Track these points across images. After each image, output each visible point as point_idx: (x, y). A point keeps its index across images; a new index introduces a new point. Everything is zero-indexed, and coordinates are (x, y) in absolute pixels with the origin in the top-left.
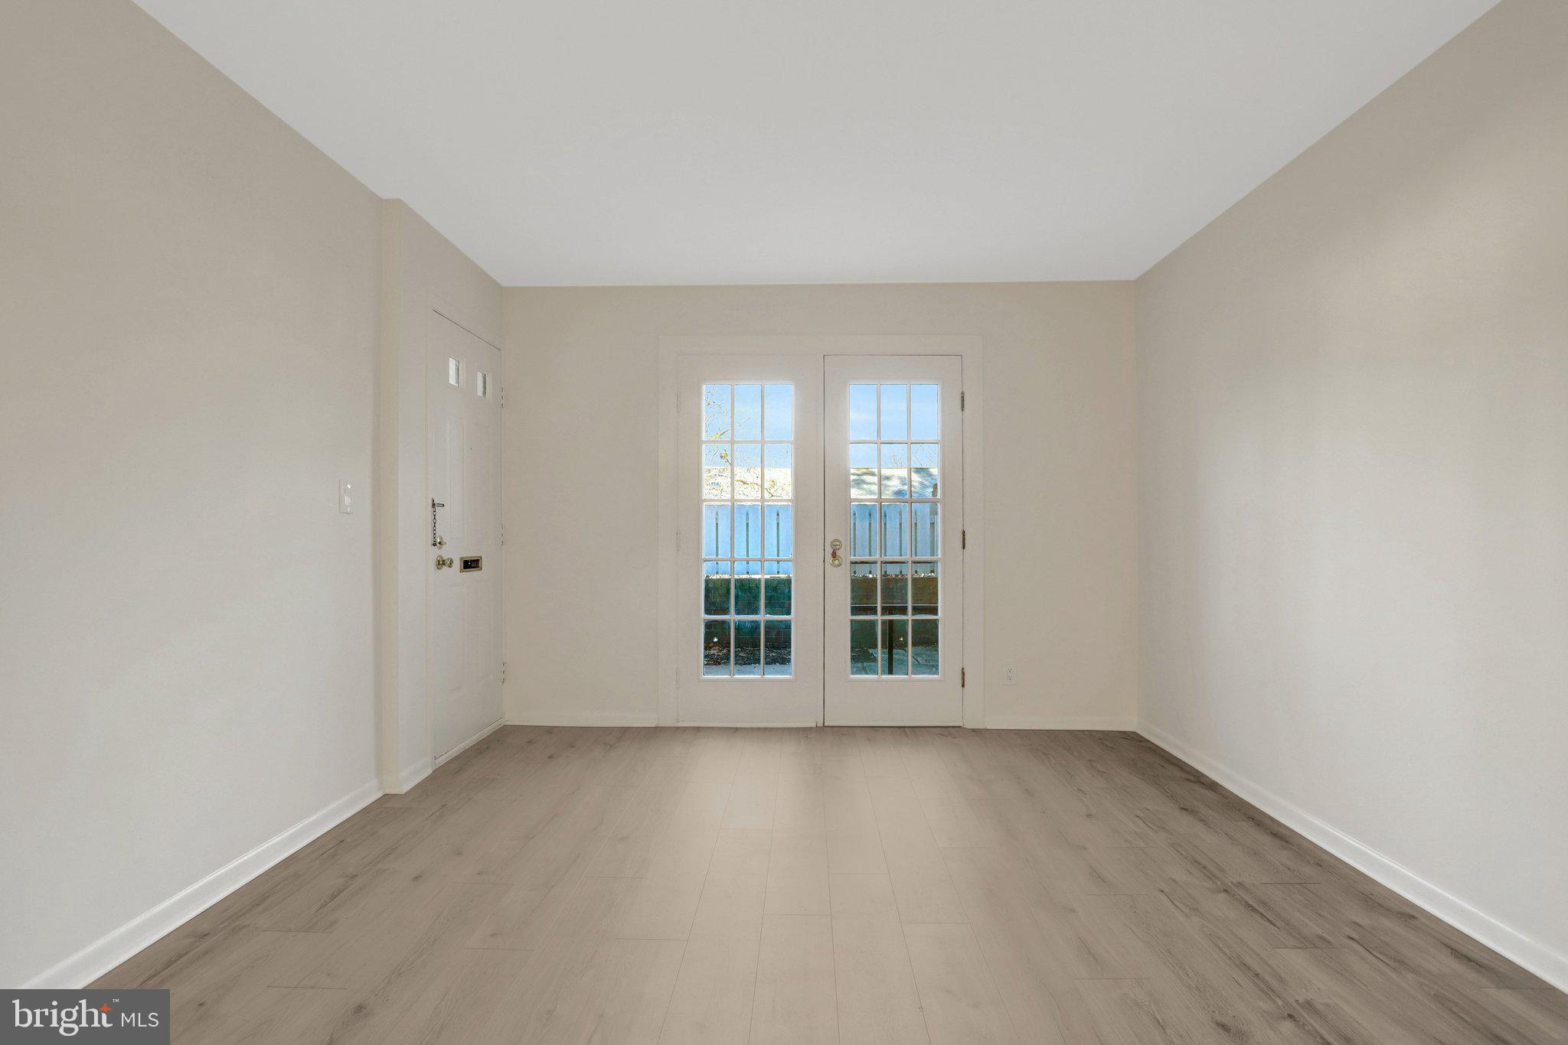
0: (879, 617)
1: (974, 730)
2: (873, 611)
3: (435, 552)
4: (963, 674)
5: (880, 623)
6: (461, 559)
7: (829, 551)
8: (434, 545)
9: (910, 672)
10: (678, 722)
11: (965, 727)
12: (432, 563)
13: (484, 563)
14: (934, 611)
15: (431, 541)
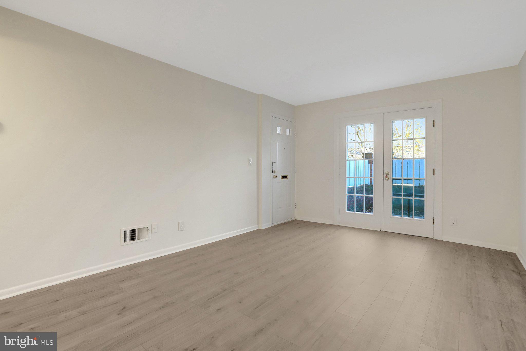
0: (402, 197)
1: (436, 240)
2: (400, 195)
3: (274, 174)
4: (434, 219)
5: (402, 199)
6: (281, 176)
7: (385, 175)
8: (272, 172)
9: (413, 217)
10: (339, 224)
11: (434, 238)
12: (272, 176)
13: (289, 177)
14: (423, 197)
15: (271, 171)
